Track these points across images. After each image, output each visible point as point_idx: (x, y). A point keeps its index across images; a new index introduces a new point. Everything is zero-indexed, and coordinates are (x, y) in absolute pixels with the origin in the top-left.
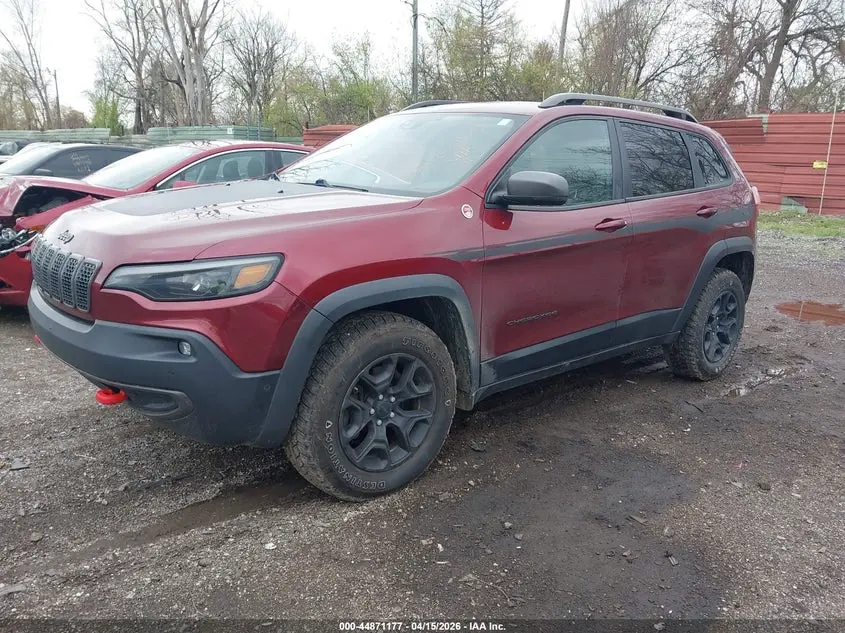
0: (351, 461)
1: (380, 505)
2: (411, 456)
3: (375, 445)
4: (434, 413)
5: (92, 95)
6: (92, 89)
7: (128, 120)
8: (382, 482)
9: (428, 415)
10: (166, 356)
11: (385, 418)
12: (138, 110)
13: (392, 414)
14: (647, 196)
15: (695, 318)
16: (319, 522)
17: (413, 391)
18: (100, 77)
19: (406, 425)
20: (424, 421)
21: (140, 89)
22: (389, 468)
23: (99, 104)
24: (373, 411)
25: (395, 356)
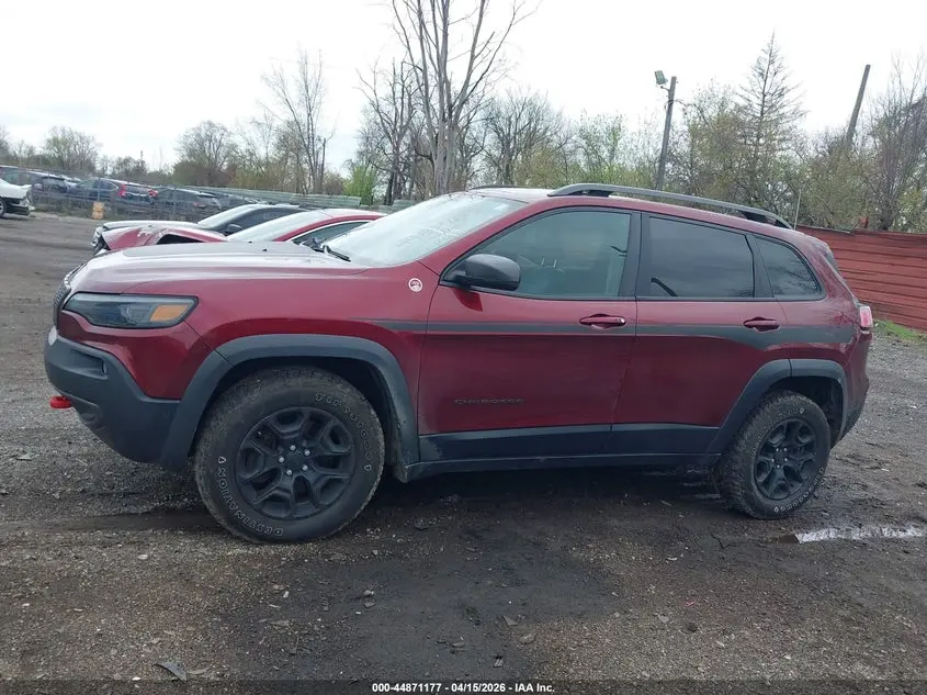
0: (246, 501)
1: (271, 550)
2: (319, 513)
3: (276, 492)
4: (352, 476)
5: (353, 165)
6: (355, 159)
7: (381, 191)
8: (280, 530)
9: (344, 477)
10: (95, 373)
11: (297, 469)
12: (391, 182)
13: (305, 468)
14: (671, 298)
15: (742, 442)
16: (203, 550)
17: (327, 447)
18: (363, 148)
19: (317, 481)
20: (339, 481)
21: (395, 162)
22: (290, 519)
23: (358, 172)
24: (282, 459)
25: (307, 410)
